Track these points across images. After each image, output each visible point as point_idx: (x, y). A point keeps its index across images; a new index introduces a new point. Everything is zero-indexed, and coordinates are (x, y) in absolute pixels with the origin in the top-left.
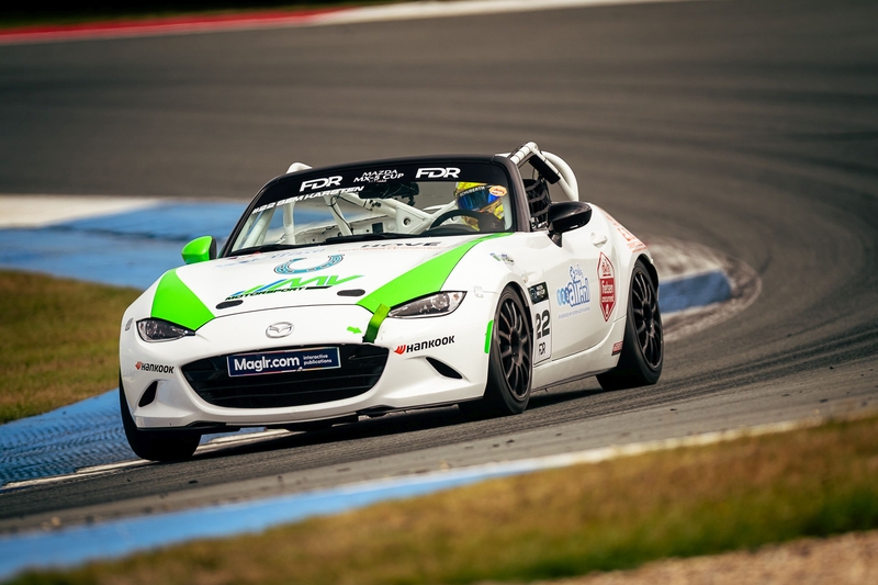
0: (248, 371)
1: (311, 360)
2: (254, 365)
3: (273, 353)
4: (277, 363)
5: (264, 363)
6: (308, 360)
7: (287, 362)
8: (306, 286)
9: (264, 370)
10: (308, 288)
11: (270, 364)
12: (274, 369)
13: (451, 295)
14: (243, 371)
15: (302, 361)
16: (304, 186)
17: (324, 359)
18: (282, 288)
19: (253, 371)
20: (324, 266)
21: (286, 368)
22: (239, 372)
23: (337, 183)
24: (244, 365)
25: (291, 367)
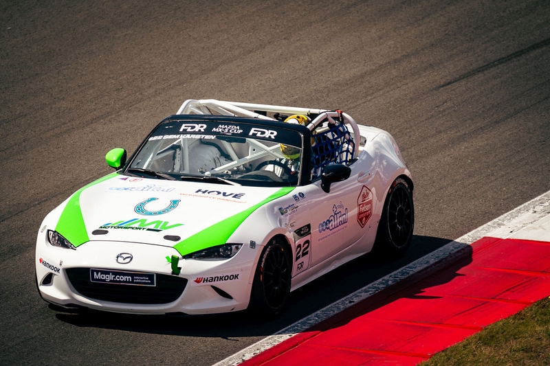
0: (101, 280)
1: (138, 279)
2: (105, 277)
3: (116, 272)
4: (118, 278)
5: (111, 277)
6: (136, 279)
7: (124, 278)
8: (148, 227)
9: (111, 281)
10: (148, 230)
11: (114, 278)
12: (116, 281)
13: (234, 247)
14: (98, 280)
15: (133, 279)
16: (183, 127)
17: (146, 280)
18: (133, 226)
19: (104, 280)
20: (164, 212)
21: (123, 282)
22: (96, 280)
23: (202, 130)
24: (99, 276)
25: (126, 282)
